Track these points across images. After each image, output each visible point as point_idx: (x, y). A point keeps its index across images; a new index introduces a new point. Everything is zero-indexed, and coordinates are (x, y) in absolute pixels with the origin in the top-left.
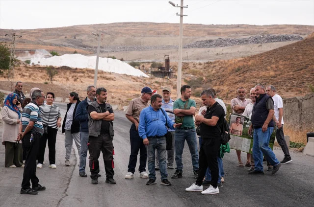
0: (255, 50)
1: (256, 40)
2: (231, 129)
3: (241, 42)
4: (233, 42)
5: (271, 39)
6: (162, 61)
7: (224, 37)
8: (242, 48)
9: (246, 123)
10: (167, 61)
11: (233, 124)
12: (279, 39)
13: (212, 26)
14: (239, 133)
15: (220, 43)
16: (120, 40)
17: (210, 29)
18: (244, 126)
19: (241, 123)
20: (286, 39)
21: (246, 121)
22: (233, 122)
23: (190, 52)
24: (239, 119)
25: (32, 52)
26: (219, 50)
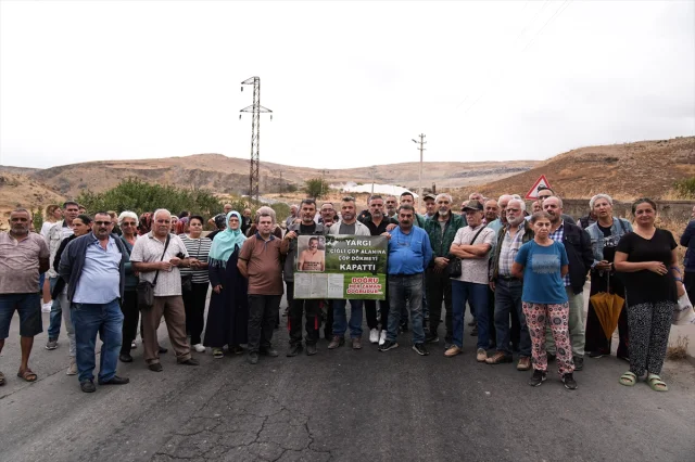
0: (495, 178)
1: (497, 172)
2: (302, 262)
3: (487, 173)
4: (481, 174)
5: (508, 171)
6: (431, 187)
7: (475, 170)
8: (487, 177)
9: (330, 247)
10: (434, 187)
11: (304, 252)
12: (514, 170)
13: (467, 163)
14: (319, 266)
15: (473, 174)
16: (404, 174)
17: (466, 165)
18: (327, 252)
19: (320, 248)
20: (519, 170)
21: (329, 243)
22: (305, 248)
23: (451, 180)
24: (315, 242)
25: (345, 183)
26: (471, 179)
